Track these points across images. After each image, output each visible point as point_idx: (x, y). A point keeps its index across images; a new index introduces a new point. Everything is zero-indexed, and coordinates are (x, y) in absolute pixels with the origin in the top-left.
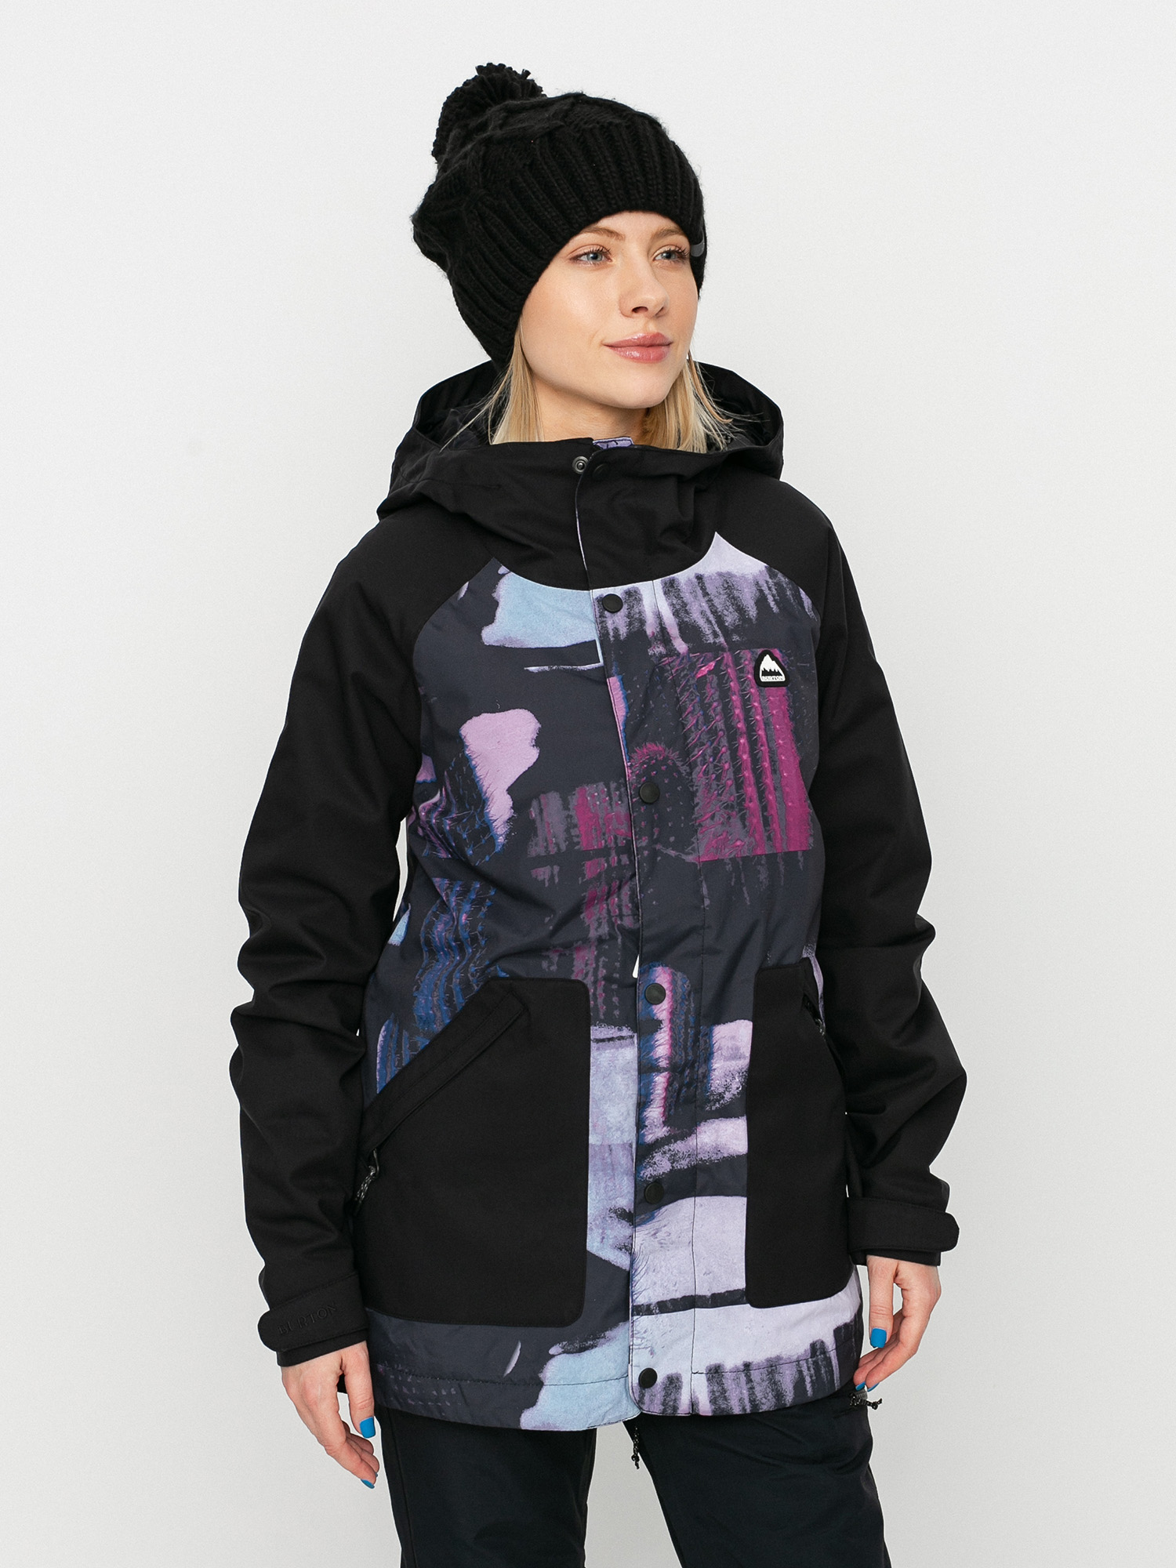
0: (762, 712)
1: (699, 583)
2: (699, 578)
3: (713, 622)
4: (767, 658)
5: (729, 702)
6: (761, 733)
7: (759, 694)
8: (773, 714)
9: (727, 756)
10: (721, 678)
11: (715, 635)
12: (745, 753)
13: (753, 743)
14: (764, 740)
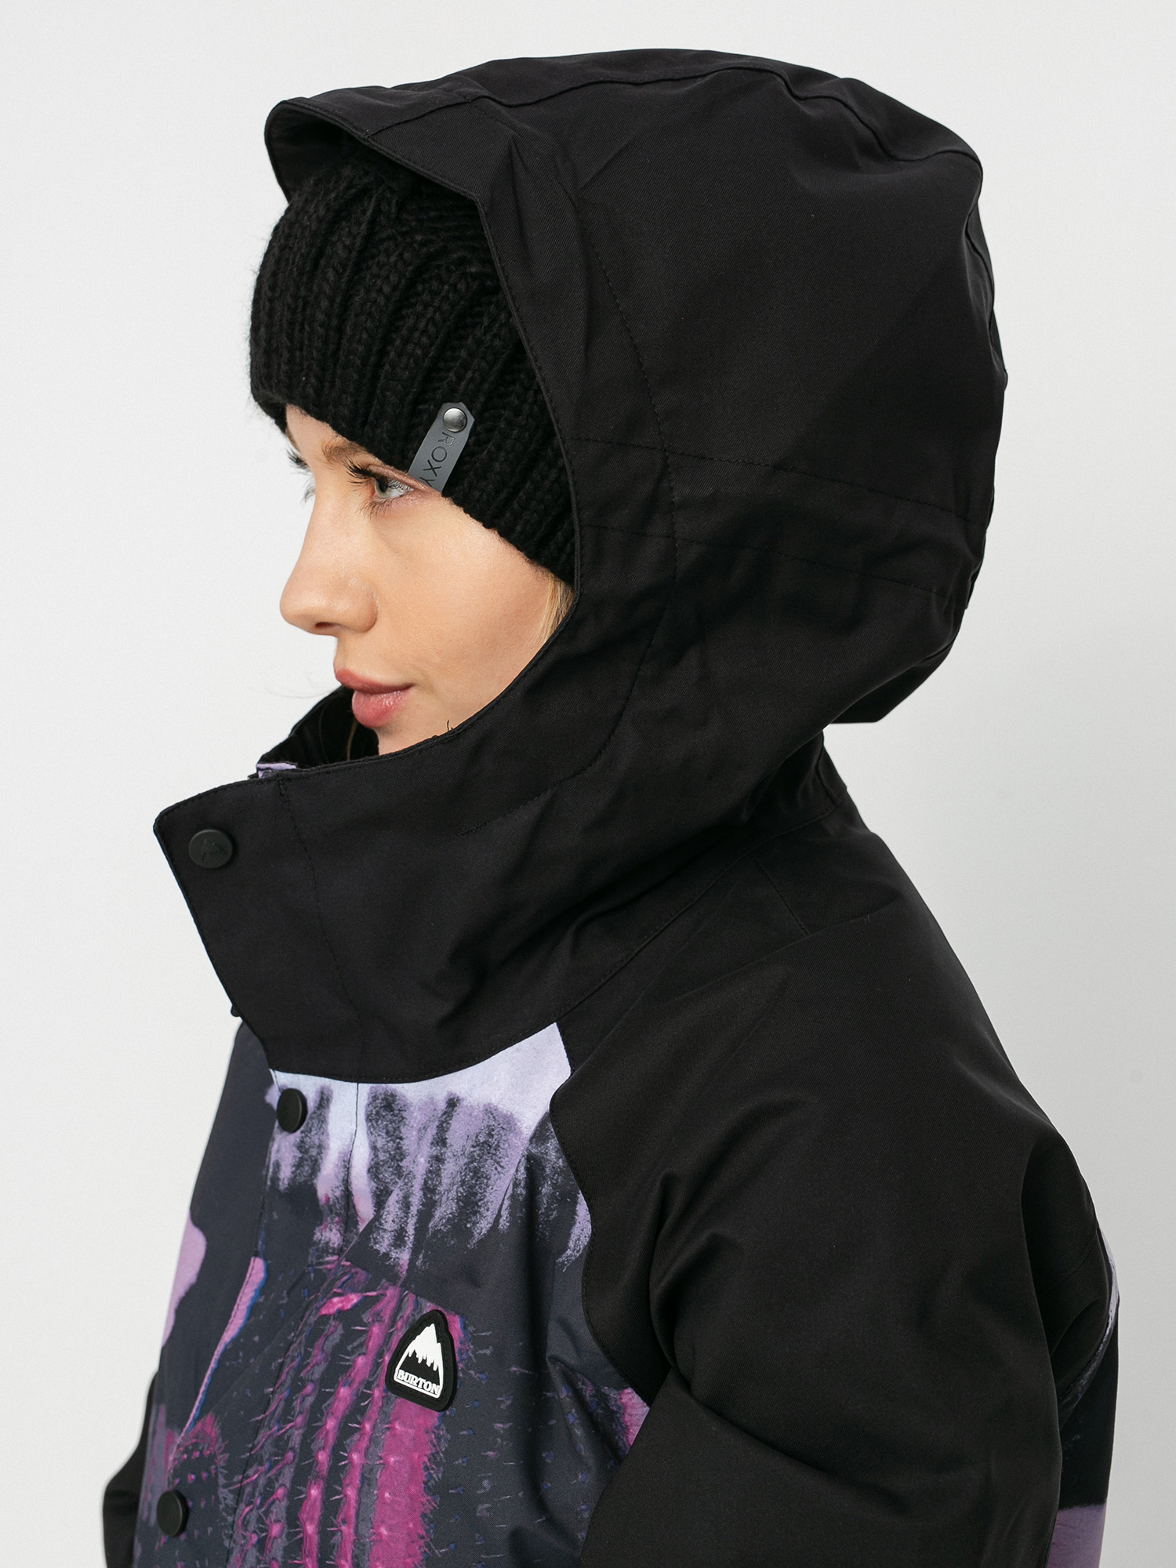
0: (368, 1448)
1: (445, 1113)
2: (453, 1103)
3: (414, 1210)
4: (430, 1332)
5: (331, 1394)
6: (351, 1492)
7: (381, 1408)
8: (385, 1464)
9: (279, 1509)
10: (349, 1336)
11: (399, 1239)
12: (312, 1519)
13: (331, 1508)
14: (353, 1512)
